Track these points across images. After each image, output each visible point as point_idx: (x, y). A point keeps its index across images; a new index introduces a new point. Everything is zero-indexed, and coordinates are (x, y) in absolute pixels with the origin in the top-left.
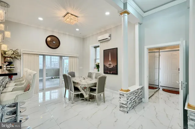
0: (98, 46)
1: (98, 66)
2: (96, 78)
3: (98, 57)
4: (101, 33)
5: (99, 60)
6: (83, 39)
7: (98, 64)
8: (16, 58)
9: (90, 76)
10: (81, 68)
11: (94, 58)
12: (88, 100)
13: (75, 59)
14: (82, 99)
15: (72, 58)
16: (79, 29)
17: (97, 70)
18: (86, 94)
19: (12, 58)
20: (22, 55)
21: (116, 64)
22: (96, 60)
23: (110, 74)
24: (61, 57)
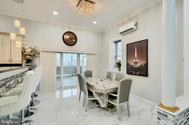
0: (120, 41)
1: (119, 65)
2: (117, 79)
3: (119, 53)
4: (123, 23)
5: (121, 57)
6: (102, 34)
7: (119, 62)
8: (35, 56)
9: (109, 76)
10: (99, 66)
11: (115, 55)
12: (106, 109)
13: (93, 56)
14: (98, 107)
15: (90, 55)
16: (96, 21)
17: (118, 69)
18: (104, 103)
19: (31, 56)
20: (40, 53)
21: (146, 63)
22: (116, 57)
23: (136, 75)
24: (79, 54)
